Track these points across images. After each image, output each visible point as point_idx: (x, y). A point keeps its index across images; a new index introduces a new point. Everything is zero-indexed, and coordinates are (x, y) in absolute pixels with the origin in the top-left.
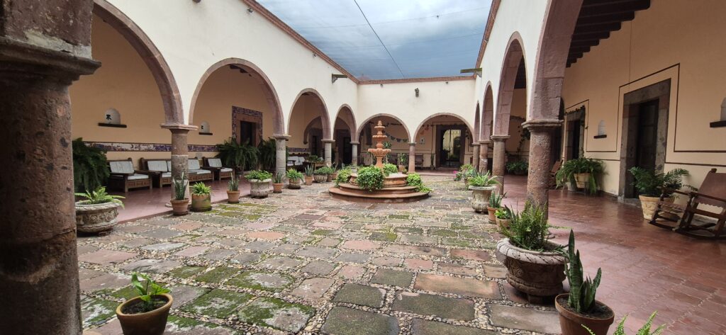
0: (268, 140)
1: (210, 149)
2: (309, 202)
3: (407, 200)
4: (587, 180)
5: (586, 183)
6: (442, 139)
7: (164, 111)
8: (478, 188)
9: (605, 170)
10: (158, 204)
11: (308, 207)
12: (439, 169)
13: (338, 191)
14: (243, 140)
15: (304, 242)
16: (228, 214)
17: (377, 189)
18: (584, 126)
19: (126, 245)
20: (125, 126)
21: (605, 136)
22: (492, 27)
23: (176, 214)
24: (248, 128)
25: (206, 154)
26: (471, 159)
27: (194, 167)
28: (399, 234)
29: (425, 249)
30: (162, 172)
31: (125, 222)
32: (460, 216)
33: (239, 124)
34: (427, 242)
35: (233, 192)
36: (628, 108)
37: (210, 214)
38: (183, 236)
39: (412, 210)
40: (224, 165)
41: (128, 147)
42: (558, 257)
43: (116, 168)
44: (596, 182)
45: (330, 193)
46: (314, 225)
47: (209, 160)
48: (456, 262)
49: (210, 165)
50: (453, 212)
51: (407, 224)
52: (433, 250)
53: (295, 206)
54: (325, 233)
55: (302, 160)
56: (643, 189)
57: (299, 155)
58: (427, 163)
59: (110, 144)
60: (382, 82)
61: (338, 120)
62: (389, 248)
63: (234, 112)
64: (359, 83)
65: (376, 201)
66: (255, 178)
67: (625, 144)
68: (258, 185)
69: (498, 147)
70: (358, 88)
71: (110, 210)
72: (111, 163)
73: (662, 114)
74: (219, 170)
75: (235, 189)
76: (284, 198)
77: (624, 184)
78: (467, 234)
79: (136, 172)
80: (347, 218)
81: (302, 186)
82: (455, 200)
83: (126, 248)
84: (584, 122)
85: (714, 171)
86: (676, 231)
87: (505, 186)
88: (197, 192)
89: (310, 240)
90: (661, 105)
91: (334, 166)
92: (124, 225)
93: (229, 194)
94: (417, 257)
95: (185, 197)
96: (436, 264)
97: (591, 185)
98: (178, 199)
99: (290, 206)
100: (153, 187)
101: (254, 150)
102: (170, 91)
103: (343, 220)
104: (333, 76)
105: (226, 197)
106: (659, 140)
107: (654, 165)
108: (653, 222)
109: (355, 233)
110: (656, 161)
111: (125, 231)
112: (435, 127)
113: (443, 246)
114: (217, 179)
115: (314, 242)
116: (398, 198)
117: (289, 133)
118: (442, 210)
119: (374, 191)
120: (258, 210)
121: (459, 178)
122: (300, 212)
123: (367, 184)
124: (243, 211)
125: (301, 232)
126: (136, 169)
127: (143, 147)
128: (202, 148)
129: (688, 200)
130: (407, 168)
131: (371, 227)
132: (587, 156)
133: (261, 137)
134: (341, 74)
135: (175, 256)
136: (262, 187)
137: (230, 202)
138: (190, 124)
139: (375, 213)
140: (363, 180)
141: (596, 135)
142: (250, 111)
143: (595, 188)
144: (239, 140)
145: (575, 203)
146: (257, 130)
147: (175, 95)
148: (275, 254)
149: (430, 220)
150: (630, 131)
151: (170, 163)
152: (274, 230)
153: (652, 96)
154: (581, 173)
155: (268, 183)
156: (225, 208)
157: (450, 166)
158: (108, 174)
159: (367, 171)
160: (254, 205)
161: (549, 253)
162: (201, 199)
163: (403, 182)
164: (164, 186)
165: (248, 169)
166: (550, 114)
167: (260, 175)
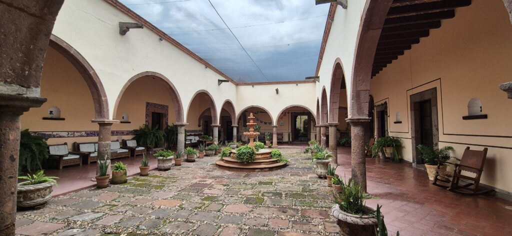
0: (172, 125)
1: (128, 133)
2: (201, 173)
3: (271, 169)
4: (392, 151)
5: (391, 153)
6: (295, 121)
7: (94, 111)
8: (320, 161)
9: (403, 145)
10: (85, 179)
11: (200, 177)
12: (294, 143)
13: (222, 163)
14: (153, 126)
15: (196, 208)
16: (139, 185)
17: (250, 161)
18: (387, 114)
19: (56, 217)
20: (63, 119)
21: (401, 122)
22: (324, 51)
23: (99, 187)
24: (157, 117)
25: (125, 137)
26: (316, 135)
27: (116, 147)
28: (266, 198)
29: (283, 210)
30: (90, 153)
31: (58, 196)
32: (308, 181)
33: (151, 115)
34: (284, 204)
35: (145, 168)
36: (413, 104)
37: (126, 186)
38: (103, 206)
39: (275, 177)
40: (139, 145)
41: (65, 134)
42: (372, 220)
43: (54, 151)
44: (397, 153)
45: (217, 165)
46: (204, 192)
47: (127, 142)
48: (305, 221)
49: (128, 145)
50: (304, 178)
51: (271, 189)
52: (289, 211)
53: (190, 176)
54: (212, 199)
55: (197, 138)
56: (427, 159)
57: (195, 135)
58: (286, 139)
59: (51, 133)
60: (253, 84)
61: (223, 110)
62: (258, 211)
63: (147, 106)
64: (237, 85)
65: (249, 170)
66: (161, 156)
67: (414, 128)
68: (164, 161)
69: (332, 130)
70: (237, 88)
71: (45, 189)
72: (50, 148)
73: (433, 109)
74: (135, 149)
75: (146, 165)
76: (183, 169)
77: (415, 154)
78: (313, 196)
79: (70, 153)
80: (228, 185)
81: (196, 160)
82: (305, 168)
83: (56, 219)
84: (387, 112)
85: (468, 148)
86: (449, 190)
87: (338, 156)
88: (116, 170)
89: (200, 205)
90: (432, 104)
91: (220, 143)
92: (56, 199)
93: (141, 169)
94: (278, 217)
95: (107, 174)
96: (291, 223)
97: (394, 156)
98: (101, 176)
99: (187, 177)
100: (83, 164)
101: (162, 133)
102: (99, 96)
103: (225, 187)
104: (219, 81)
105: (139, 171)
106: (433, 126)
107: (432, 143)
108: (435, 184)
109: (234, 198)
110: (434, 140)
111: (57, 204)
112: (290, 114)
113: (296, 207)
114: (132, 155)
115: (203, 208)
116: (265, 168)
117: (187, 122)
118: (296, 177)
119: (248, 164)
120: (163, 181)
121: (307, 151)
122: (194, 181)
123: (243, 158)
124: (152, 182)
125: (194, 199)
126: (70, 151)
127: (76, 134)
128: (122, 133)
129: (455, 169)
130: (272, 143)
131: (246, 192)
132: (390, 135)
133: (167, 123)
134: (225, 79)
135: (96, 225)
136: (167, 162)
137: (141, 175)
138: (113, 119)
139: (248, 181)
140: (240, 155)
141: (395, 121)
142: (159, 105)
143: (397, 157)
144: (150, 126)
145: (385, 168)
146: (164, 118)
147: (103, 99)
148: (173, 220)
149: (287, 185)
150: (415, 119)
151: (97, 145)
152: (173, 198)
153: (427, 98)
154: (388, 146)
155: (171, 159)
156: (137, 180)
157: (301, 141)
158: (47, 157)
159: (243, 148)
160: (159, 177)
161: (366, 216)
162: (120, 175)
163: (269, 156)
164: (91, 163)
165: (156, 147)
166: (363, 114)
167: (165, 154)
